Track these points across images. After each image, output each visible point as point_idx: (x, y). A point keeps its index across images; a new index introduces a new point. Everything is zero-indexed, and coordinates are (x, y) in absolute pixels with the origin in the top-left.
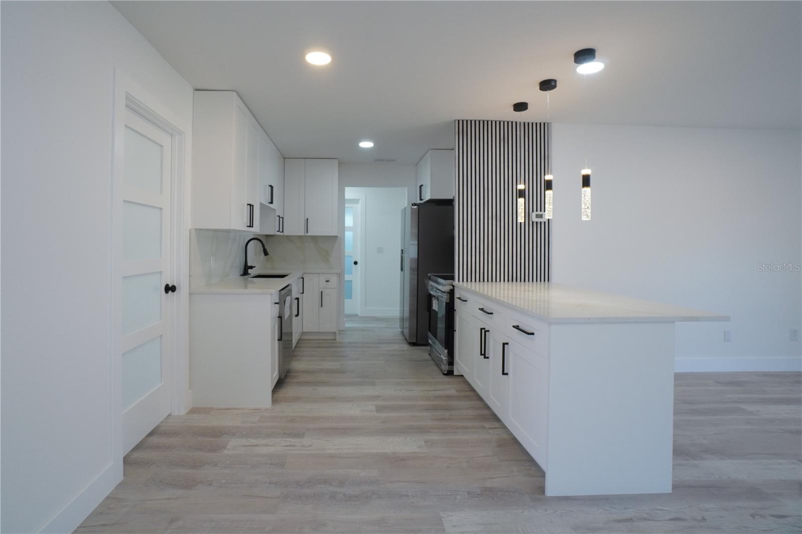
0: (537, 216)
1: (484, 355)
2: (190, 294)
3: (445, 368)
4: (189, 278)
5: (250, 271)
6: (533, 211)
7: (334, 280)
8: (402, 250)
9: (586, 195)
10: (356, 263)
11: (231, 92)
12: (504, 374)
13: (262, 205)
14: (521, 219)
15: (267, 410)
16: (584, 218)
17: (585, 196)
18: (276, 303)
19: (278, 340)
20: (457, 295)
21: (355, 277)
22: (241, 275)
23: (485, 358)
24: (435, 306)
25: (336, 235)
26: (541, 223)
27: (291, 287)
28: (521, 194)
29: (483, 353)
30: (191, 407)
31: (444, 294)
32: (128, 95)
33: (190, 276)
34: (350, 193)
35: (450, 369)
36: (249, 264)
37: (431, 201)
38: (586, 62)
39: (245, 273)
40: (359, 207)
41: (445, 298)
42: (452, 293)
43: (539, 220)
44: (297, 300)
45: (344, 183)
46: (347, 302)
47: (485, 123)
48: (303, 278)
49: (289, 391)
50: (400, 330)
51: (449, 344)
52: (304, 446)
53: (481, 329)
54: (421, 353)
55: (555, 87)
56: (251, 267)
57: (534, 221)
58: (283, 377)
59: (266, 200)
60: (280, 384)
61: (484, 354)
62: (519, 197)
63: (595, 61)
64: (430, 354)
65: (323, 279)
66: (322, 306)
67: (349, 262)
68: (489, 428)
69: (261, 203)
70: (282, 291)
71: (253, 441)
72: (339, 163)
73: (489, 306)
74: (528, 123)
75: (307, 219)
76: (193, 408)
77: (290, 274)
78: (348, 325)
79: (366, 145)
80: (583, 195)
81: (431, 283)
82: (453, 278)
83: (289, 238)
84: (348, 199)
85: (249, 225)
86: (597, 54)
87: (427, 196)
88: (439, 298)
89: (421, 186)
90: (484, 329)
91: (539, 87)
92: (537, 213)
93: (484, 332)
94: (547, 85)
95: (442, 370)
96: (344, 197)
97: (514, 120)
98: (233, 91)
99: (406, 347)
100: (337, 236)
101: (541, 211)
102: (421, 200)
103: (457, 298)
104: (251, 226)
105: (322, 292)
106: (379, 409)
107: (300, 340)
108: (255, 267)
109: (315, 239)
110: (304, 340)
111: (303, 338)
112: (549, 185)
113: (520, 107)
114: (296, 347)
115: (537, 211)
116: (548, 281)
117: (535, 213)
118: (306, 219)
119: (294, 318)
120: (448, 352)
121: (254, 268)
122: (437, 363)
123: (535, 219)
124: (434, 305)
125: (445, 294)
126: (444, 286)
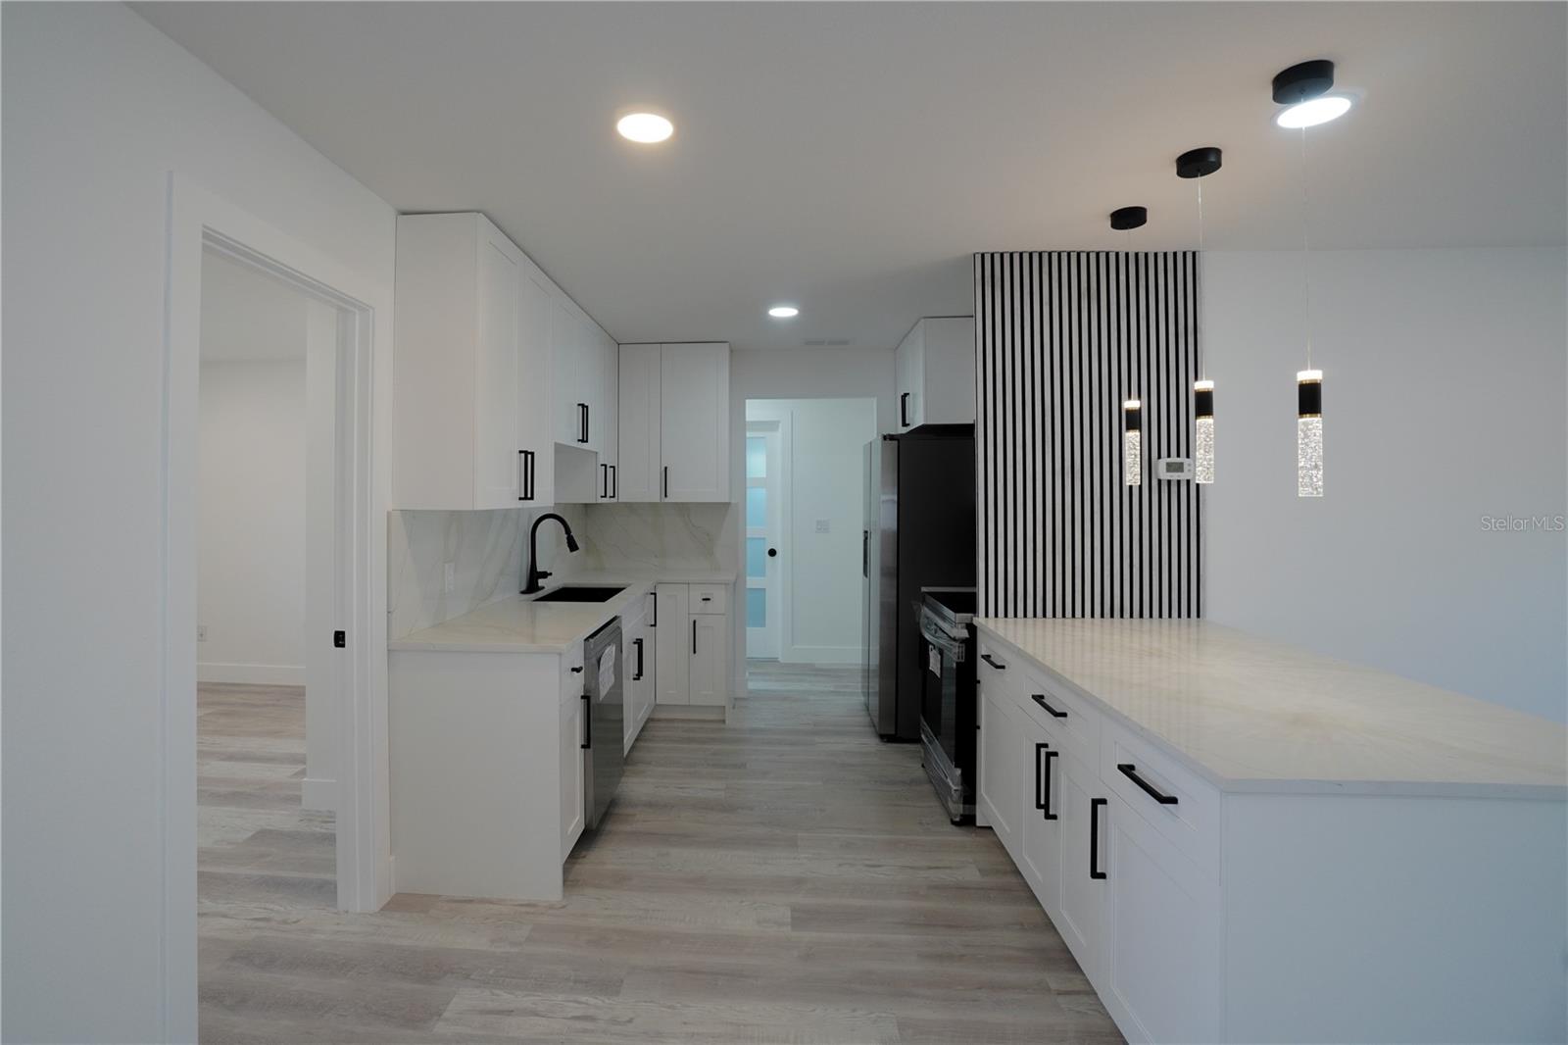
0: (1170, 467)
1: (1046, 807)
2: (388, 650)
3: (957, 809)
4: (388, 617)
5: (541, 582)
6: (1159, 457)
7: (720, 597)
8: (866, 532)
9: (1309, 433)
10: (772, 553)
11: (475, 214)
12: (1095, 875)
13: (559, 449)
14: (1132, 476)
15: (551, 907)
16: (1302, 492)
17: (1306, 436)
18: (573, 670)
19: (583, 747)
20: (982, 649)
21: (770, 581)
22: (523, 593)
23: (1048, 816)
24: (934, 665)
25: (727, 501)
26: (1179, 482)
27: (621, 622)
28: (1133, 420)
29: (1042, 802)
30: (394, 892)
31: (953, 643)
32: (208, 231)
33: (389, 612)
34: (756, 410)
35: (967, 813)
36: (540, 569)
37: (925, 430)
38: (1305, 100)
39: (532, 587)
40: (778, 439)
41: (955, 653)
42: (970, 643)
43: (1174, 476)
44: (636, 646)
45: (742, 389)
46: (752, 632)
47: (1045, 258)
48: (655, 594)
49: (607, 856)
50: (862, 699)
51: (965, 756)
52: (614, 1021)
53: (1039, 746)
54: (902, 761)
55: (1217, 165)
56: (545, 575)
57: (1162, 478)
58: (594, 826)
59: (570, 435)
60: (588, 837)
61: (1044, 805)
62: (1129, 428)
63: (1332, 95)
64: (923, 766)
65: (697, 594)
66: (695, 652)
67: (755, 552)
68: (1059, 993)
69: (556, 444)
70: (591, 640)
71: (506, 999)
72: (732, 351)
73: (1058, 698)
74: (1146, 255)
75: (666, 468)
76: (397, 894)
77: (630, 585)
78: (751, 685)
79: (783, 312)
80: (1301, 434)
81: (925, 610)
82: (973, 610)
83: (630, 507)
84: (753, 423)
85: (523, 496)
86: (1337, 73)
87: (918, 419)
88: (945, 651)
89: (906, 395)
90: (1046, 746)
91: (1175, 170)
92: (1169, 460)
93: (1045, 756)
94: (1197, 163)
95: (949, 813)
96: (745, 418)
97: (1112, 248)
98: (478, 212)
99: (873, 743)
100: (729, 504)
101: (1178, 456)
102: (905, 424)
103: (983, 656)
104: (528, 496)
105: (695, 622)
106: (802, 918)
107: (649, 720)
108: (551, 574)
109: (683, 508)
110: (659, 720)
111: (658, 716)
112: (1204, 404)
113: (1129, 218)
114: (633, 748)
115: (1169, 456)
116: (1198, 616)
117: (1164, 460)
118: (663, 469)
119: (629, 684)
120: (962, 774)
121: (549, 577)
122: (940, 792)
123: (1165, 476)
124: (932, 660)
125: (957, 644)
126: (953, 625)
